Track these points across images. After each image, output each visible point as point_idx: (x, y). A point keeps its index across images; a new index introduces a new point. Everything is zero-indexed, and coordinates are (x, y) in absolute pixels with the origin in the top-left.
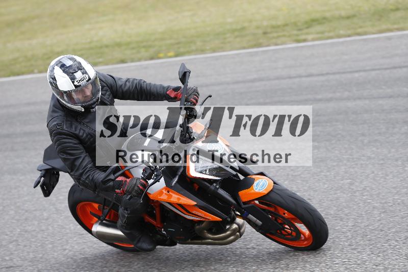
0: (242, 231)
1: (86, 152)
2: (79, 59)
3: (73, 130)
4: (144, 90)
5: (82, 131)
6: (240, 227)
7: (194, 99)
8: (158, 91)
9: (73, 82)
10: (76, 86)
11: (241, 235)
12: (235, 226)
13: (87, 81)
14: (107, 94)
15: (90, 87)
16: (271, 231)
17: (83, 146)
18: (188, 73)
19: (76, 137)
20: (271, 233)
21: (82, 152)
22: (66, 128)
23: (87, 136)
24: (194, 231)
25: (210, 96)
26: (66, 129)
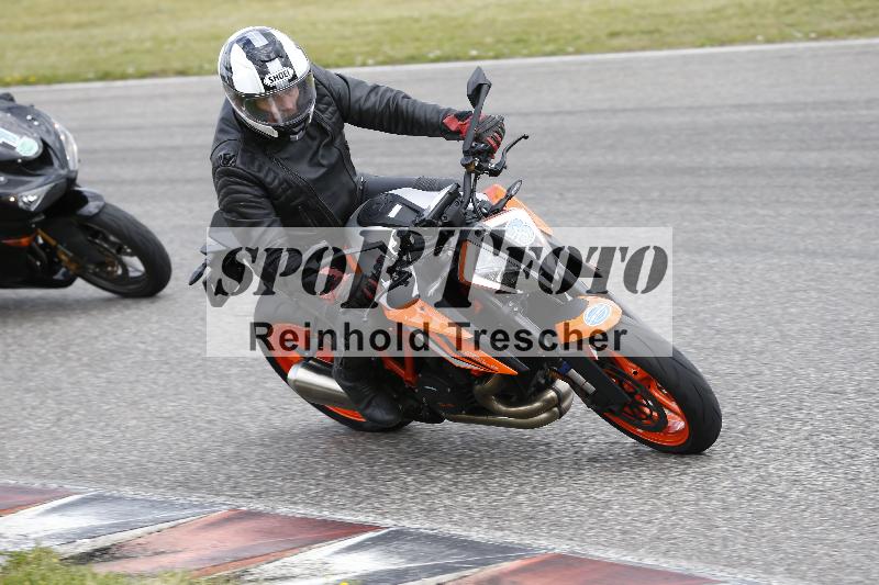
0: (564, 405)
1: (277, 215)
2: (280, 37)
3: (254, 170)
4: (402, 113)
5: (271, 175)
6: (561, 397)
7: (493, 138)
8: (428, 116)
9: (262, 79)
10: (267, 88)
11: (561, 414)
12: (551, 394)
13: (290, 81)
14: (330, 110)
15: (296, 93)
16: (612, 407)
17: (272, 204)
18: (485, 87)
19: (260, 183)
20: (612, 412)
21: (268, 214)
22: (242, 163)
23: (281, 184)
24: (473, 396)
25: (526, 137)
26: (241, 166)
